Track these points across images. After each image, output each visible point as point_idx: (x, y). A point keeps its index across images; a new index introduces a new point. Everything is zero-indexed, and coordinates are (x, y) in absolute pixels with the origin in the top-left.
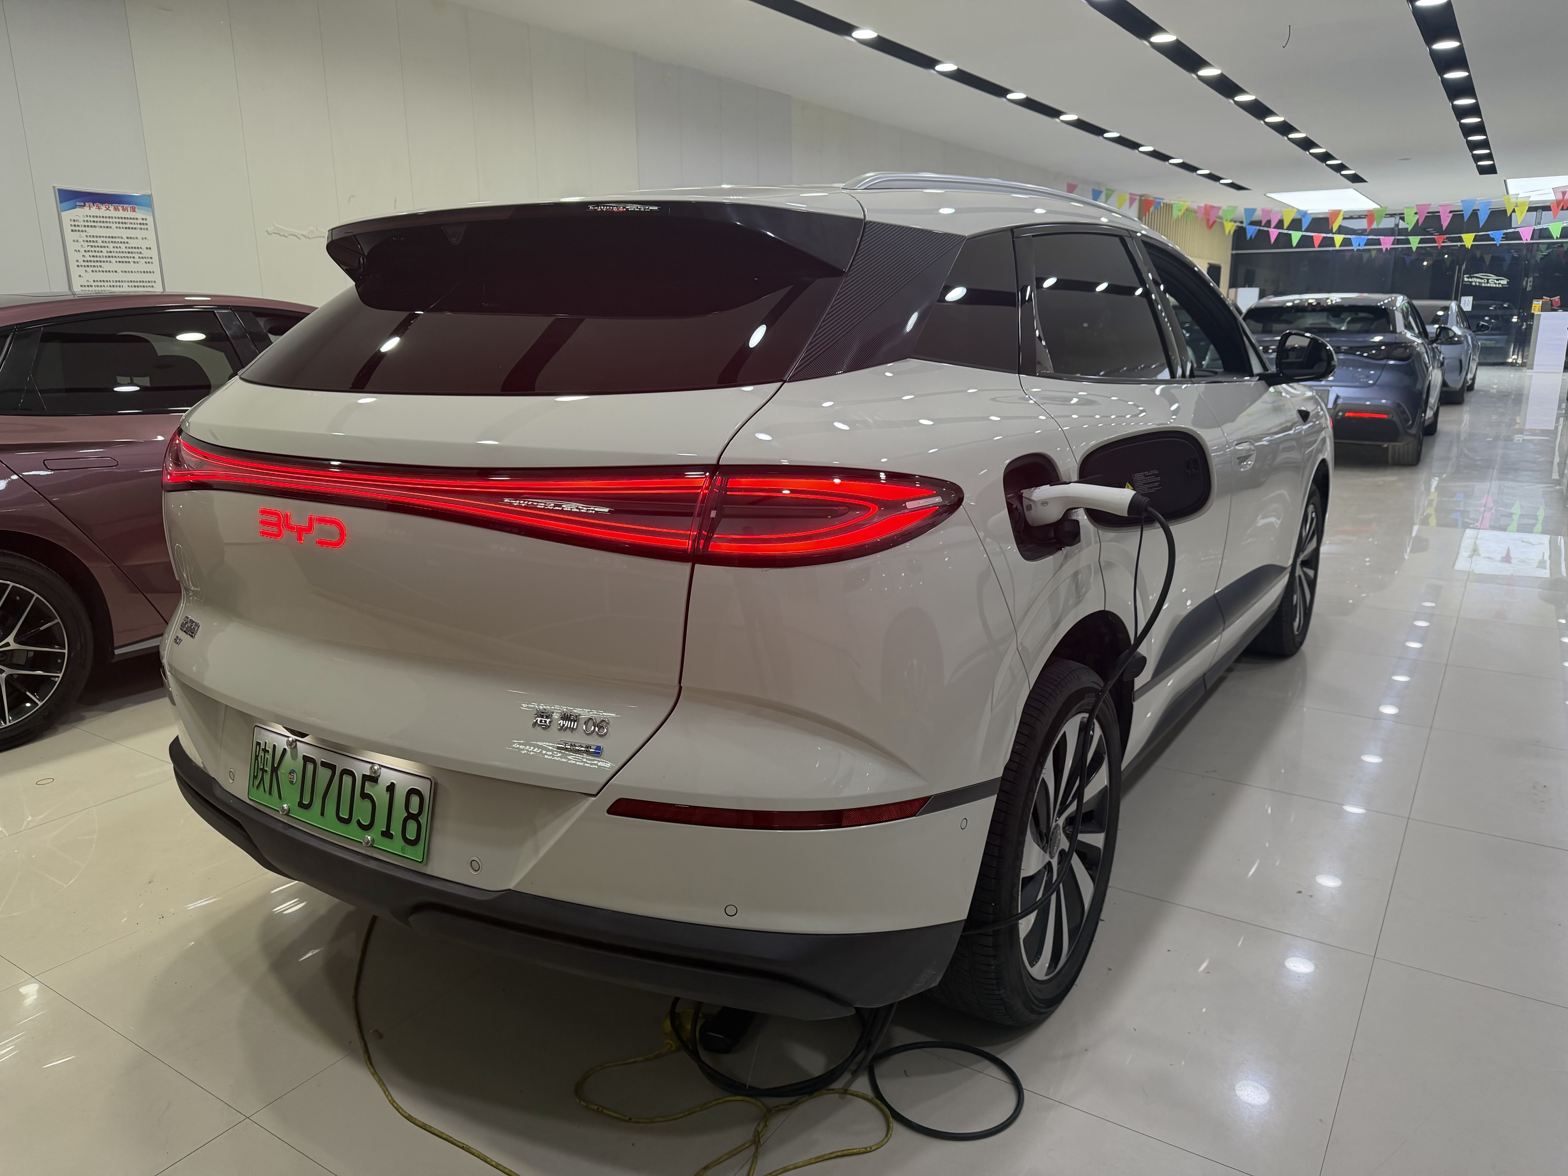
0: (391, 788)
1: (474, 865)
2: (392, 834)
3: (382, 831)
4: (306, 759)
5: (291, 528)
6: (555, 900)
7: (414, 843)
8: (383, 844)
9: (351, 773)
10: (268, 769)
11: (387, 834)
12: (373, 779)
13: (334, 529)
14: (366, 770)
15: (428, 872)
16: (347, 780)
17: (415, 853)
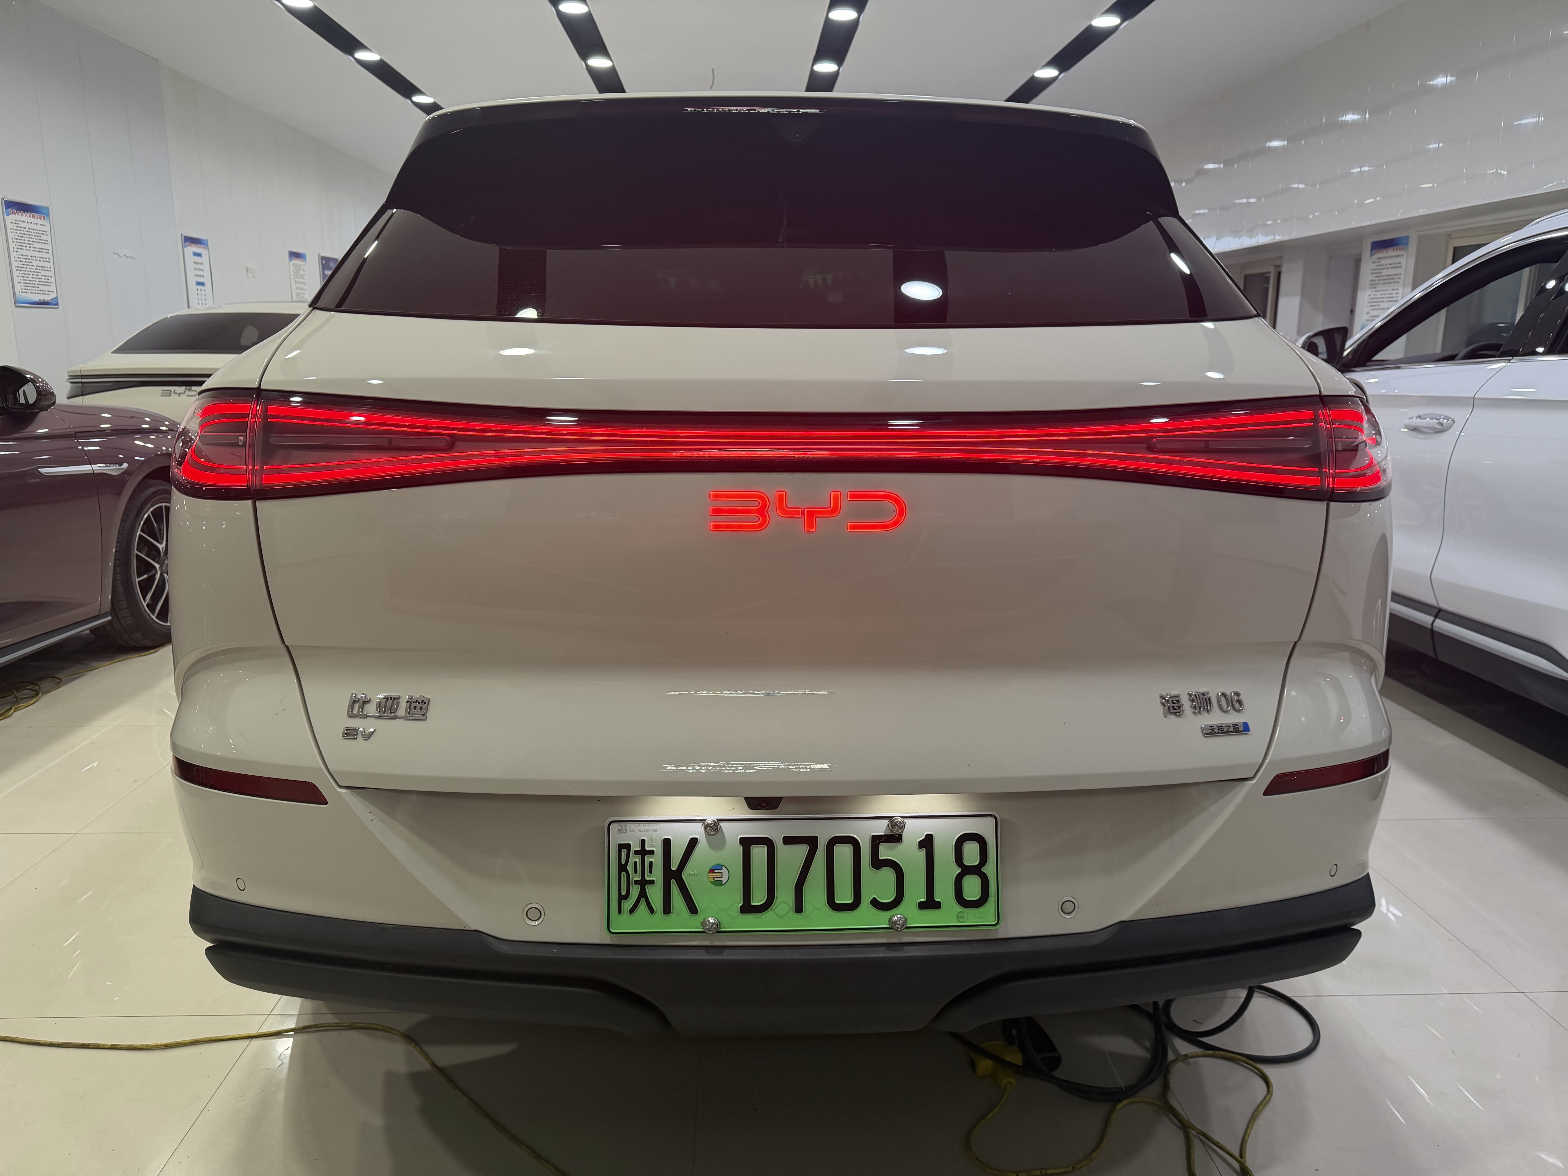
0: (927, 843)
1: (1067, 908)
2: (939, 902)
3: (920, 903)
4: (747, 843)
5: (791, 513)
6: (1179, 916)
7: (981, 902)
8: (930, 918)
9: (852, 841)
10: (657, 876)
11: (930, 904)
12: (894, 837)
13: (890, 505)
14: (881, 828)
15: (1000, 936)
16: (843, 853)
17: (985, 915)
